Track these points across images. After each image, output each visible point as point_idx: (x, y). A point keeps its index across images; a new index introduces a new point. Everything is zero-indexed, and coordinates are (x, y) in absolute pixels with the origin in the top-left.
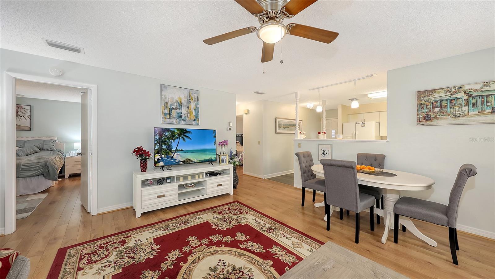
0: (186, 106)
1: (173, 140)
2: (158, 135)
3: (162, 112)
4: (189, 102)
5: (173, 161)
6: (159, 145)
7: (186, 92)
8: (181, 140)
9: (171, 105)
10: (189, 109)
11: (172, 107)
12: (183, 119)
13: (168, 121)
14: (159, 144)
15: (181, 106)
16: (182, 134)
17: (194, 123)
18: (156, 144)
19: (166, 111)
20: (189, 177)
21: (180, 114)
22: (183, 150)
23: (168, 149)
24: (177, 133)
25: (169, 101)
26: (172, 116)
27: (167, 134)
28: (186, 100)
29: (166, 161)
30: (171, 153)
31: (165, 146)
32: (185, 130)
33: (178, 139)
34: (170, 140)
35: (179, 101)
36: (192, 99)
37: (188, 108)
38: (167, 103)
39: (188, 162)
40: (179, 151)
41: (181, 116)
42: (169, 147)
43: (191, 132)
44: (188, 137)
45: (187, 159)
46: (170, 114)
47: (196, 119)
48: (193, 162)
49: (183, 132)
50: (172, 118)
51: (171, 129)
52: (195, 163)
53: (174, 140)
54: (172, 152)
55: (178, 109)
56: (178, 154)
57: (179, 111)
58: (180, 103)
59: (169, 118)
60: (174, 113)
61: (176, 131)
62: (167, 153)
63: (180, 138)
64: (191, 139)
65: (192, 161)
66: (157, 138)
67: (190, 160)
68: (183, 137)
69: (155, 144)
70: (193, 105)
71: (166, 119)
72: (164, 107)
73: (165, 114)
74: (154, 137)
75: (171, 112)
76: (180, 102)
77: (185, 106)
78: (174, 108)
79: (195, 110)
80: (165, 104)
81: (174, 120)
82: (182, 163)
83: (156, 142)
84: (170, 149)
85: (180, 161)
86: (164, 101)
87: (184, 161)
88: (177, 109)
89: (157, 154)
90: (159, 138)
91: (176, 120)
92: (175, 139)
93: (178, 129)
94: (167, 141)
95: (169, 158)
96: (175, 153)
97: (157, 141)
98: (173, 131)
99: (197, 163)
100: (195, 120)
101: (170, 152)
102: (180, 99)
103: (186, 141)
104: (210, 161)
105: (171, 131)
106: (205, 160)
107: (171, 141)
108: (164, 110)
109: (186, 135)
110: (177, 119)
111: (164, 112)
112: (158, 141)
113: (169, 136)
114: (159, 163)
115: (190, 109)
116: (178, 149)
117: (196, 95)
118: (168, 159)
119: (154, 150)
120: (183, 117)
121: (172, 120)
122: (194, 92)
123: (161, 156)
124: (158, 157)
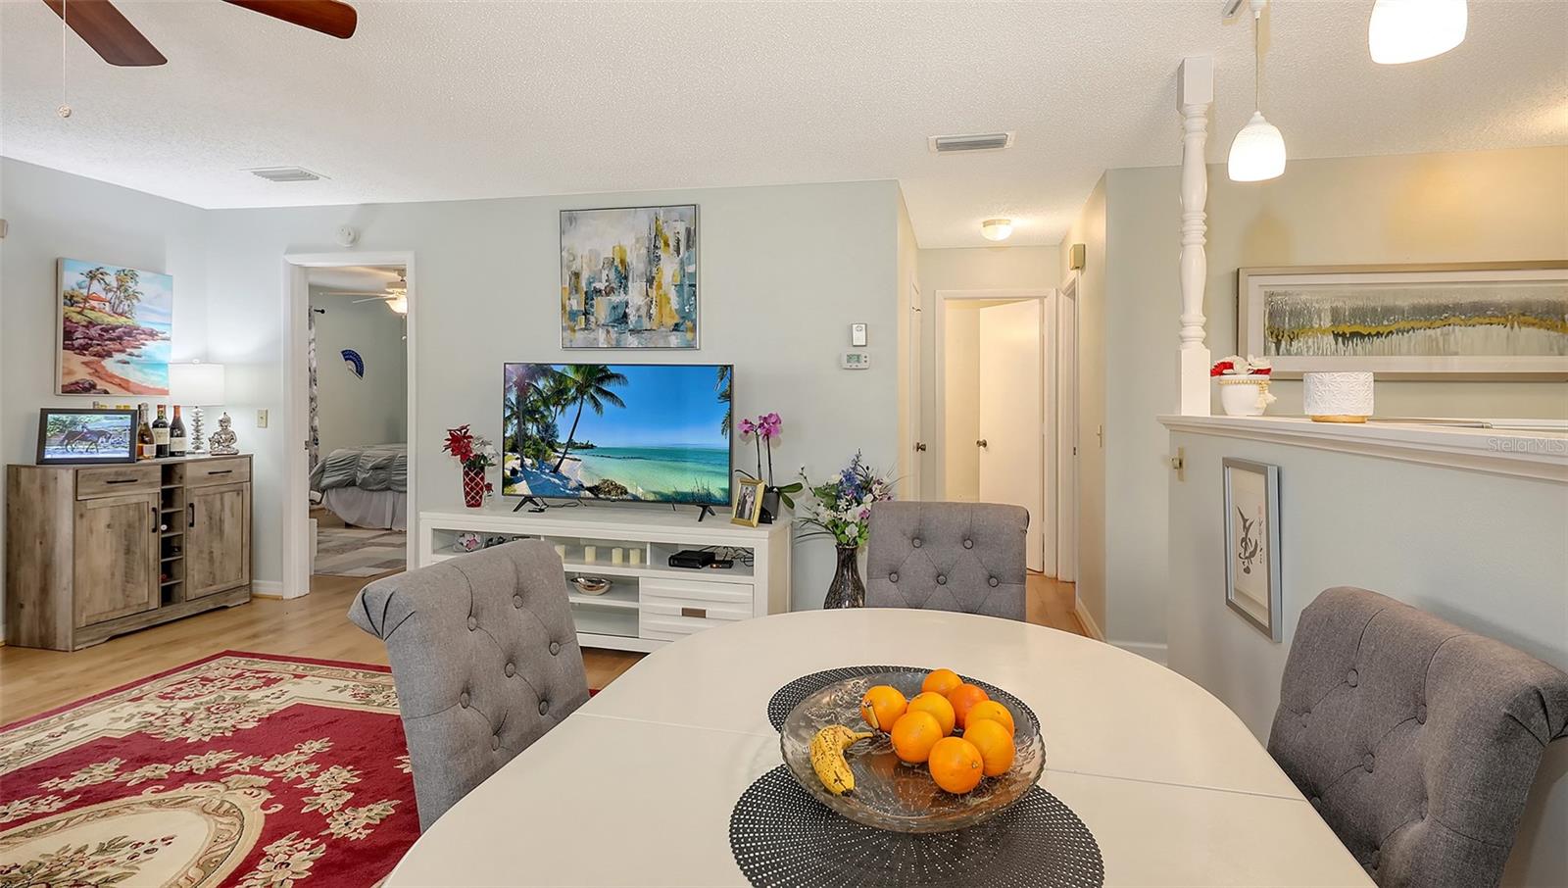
0: (642, 274)
2: (514, 389)
3: (563, 307)
4: (654, 259)
5: (557, 481)
6: (516, 421)
7: (642, 224)
8: (588, 406)
9: (589, 279)
10: (654, 287)
11: (594, 285)
12: (631, 327)
13: (580, 336)
14: (517, 418)
15: (623, 279)
16: (590, 386)
18: (509, 418)
19: (576, 304)
21: (620, 311)
22: (592, 447)
23: (543, 440)
24: (576, 382)
25: (584, 266)
26: (592, 319)
27: (541, 384)
28: (644, 251)
29: (535, 480)
30: (553, 454)
31: (535, 427)
32: (602, 370)
34: (551, 408)
35: (617, 262)
36: (667, 244)
37: (650, 281)
38: (577, 275)
39: (609, 492)
40: (578, 448)
41: (625, 315)
42: (546, 431)
43: (623, 377)
44: (612, 395)
45: (605, 481)
46: (586, 313)
47: (685, 323)
48: (629, 498)
49: (596, 377)
50: (593, 326)
52: (636, 499)
53: (563, 407)
54: (556, 451)
55: (612, 290)
56: (576, 460)
57: (615, 299)
58: (620, 268)
59: (585, 329)
60: (602, 308)
61: (571, 374)
62: (539, 451)
63: (582, 398)
64: (622, 405)
66: (513, 397)
67: (617, 487)
68: (593, 397)
69: (507, 420)
70: (669, 269)
71: (574, 331)
72: (568, 291)
73: (573, 315)
74: (505, 396)
75: (592, 306)
76: (623, 262)
77: (640, 277)
78: (600, 291)
79: (680, 287)
80: (570, 279)
81: (601, 336)
82: (587, 492)
83: (508, 413)
85: (582, 486)
86: (569, 267)
87: (596, 487)
88: (610, 291)
89: (510, 454)
90: (517, 399)
91: (608, 332)
92: (567, 402)
93: (578, 367)
94: (542, 409)
95: (547, 471)
96: (565, 453)
97: (512, 409)
98: (561, 375)
99: (645, 501)
100: (676, 328)
101: (549, 451)
102: (622, 250)
105: (553, 374)
106: (677, 493)
107: (553, 409)
108: (569, 299)
109: (605, 388)
110: (610, 329)
111: (568, 309)
112: (515, 409)
113: (547, 392)
115: (660, 287)
116: (575, 439)
117: (681, 227)
118: (544, 473)
119: (504, 437)
120: (632, 319)
121: (592, 336)
122: (675, 215)
123: (523, 461)
124: (513, 462)
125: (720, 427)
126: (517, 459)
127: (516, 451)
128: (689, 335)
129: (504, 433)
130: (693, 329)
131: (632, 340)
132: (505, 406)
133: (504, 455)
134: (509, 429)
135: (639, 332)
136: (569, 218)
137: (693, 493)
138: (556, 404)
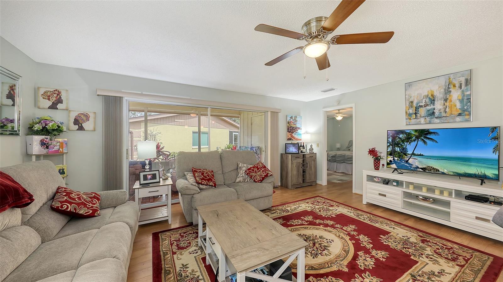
0: (442, 98)
1: (408, 143)
2: (391, 138)
3: (406, 113)
4: (448, 91)
5: (407, 165)
6: (392, 147)
9: (417, 102)
10: (448, 102)
11: (419, 104)
12: (436, 116)
13: (413, 121)
14: (392, 146)
15: (433, 101)
16: (421, 136)
17: (458, 119)
18: (389, 146)
19: (411, 111)
20: (424, 189)
21: (431, 112)
22: (422, 155)
23: (402, 152)
24: (414, 135)
25: (415, 99)
26: (418, 115)
27: (401, 136)
28: (443, 90)
29: (399, 164)
30: (405, 157)
31: (399, 149)
32: (427, 131)
33: (416, 142)
34: (405, 143)
35: (430, 96)
36: (454, 86)
37: (446, 100)
38: (412, 102)
40: (416, 155)
41: (434, 113)
42: (403, 150)
43: (437, 133)
44: (431, 139)
45: (428, 167)
46: (416, 114)
49: (424, 134)
50: (419, 117)
51: (406, 131)
52: (443, 173)
54: (408, 156)
55: (428, 105)
56: (415, 159)
57: (428, 108)
58: (431, 97)
59: (415, 118)
60: (422, 111)
63: (418, 140)
64: (437, 142)
65: (439, 171)
66: (390, 140)
68: (423, 140)
69: (388, 146)
70: (456, 95)
71: (411, 119)
72: (408, 107)
73: (410, 115)
74: (387, 140)
75: (418, 111)
76: (432, 95)
77: (441, 99)
78: (422, 106)
80: (409, 104)
81: (422, 120)
82: (420, 169)
83: (389, 144)
84: (404, 152)
85: (418, 167)
86: (408, 100)
87: (424, 168)
88: (426, 105)
89: (389, 156)
91: (425, 119)
92: (412, 141)
93: (416, 131)
94: (401, 143)
95: (403, 162)
96: (411, 157)
97: (390, 143)
99: (448, 175)
100: (460, 115)
101: (404, 156)
102: (432, 91)
103: (428, 143)
104: (483, 179)
105: (406, 133)
107: (406, 143)
108: (409, 110)
109: (428, 136)
110: (426, 117)
111: (408, 113)
112: (391, 143)
114: (391, 165)
115: (451, 101)
116: (415, 152)
118: (402, 162)
119: (387, 151)
120: (437, 114)
121: (418, 120)
122: (459, 75)
123: (394, 158)
124: (390, 158)
125: (492, 150)
126: (392, 157)
127: (392, 155)
128: (467, 117)
129: (387, 150)
130: (469, 114)
131: (437, 121)
132: (387, 142)
133: (387, 156)
134: (389, 148)
135: (440, 117)
136: (409, 85)
137: (475, 174)
138: (407, 142)
